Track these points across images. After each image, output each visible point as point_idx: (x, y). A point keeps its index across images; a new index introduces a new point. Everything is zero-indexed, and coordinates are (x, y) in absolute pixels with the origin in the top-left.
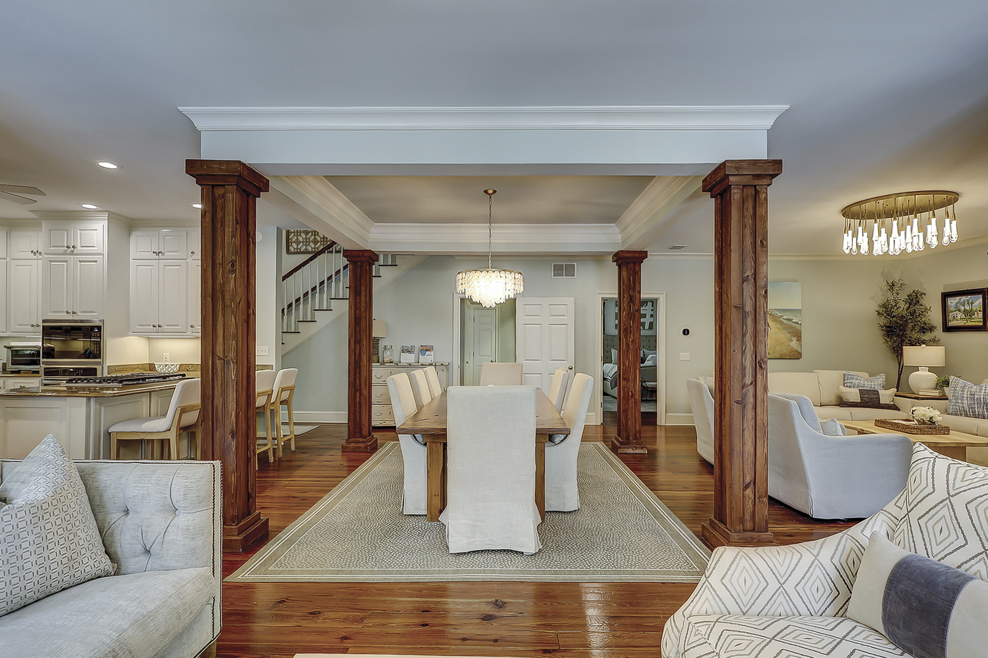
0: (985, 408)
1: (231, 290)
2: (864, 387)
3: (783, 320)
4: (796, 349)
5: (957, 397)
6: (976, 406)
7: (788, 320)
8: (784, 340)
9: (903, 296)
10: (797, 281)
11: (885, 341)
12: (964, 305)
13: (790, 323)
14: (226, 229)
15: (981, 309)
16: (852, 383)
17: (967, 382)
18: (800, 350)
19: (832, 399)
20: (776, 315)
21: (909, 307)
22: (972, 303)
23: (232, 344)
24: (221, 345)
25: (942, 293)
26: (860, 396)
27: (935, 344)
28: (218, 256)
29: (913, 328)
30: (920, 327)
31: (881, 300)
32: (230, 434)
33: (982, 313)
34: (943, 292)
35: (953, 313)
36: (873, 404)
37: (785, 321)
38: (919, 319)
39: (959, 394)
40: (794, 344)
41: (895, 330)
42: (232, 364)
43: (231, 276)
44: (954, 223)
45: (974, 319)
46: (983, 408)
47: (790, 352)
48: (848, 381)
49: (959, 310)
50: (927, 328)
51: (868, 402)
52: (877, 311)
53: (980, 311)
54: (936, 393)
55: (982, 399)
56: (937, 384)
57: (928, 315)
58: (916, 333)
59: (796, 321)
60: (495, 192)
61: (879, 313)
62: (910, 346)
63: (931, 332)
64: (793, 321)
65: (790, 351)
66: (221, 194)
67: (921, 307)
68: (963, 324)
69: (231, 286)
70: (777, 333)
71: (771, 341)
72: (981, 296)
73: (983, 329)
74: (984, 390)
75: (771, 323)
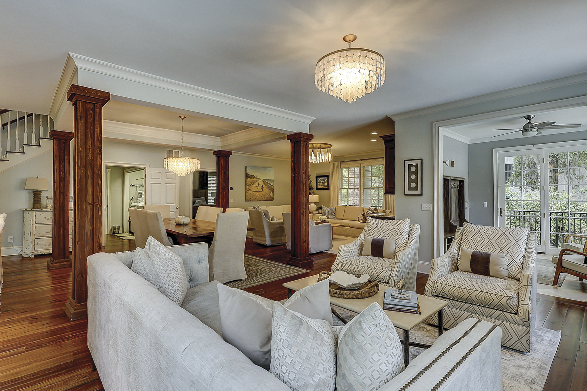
1: (99, 164)
5: (324, 213)
8: (268, 193)
10: (272, 168)
12: (322, 181)
13: (270, 185)
14: (95, 129)
17: (326, 207)
18: (273, 197)
22: (325, 180)
23: (99, 195)
24: (90, 195)
25: (316, 176)
27: (315, 194)
28: (88, 144)
30: (309, 188)
32: (97, 247)
33: (327, 183)
35: (319, 183)
37: (268, 185)
40: (271, 194)
42: (99, 207)
43: (98, 156)
45: (325, 185)
46: (331, 216)
50: (311, 188)
54: (317, 212)
55: (331, 213)
56: (317, 208)
57: (311, 184)
60: (185, 117)
63: (313, 190)
65: (270, 197)
66: (90, 108)
68: (322, 187)
69: (99, 162)
70: (266, 190)
71: (263, 193)
72: (327, 178)
73: (328, 189)
74: (331, 210)
75: (263, 185)
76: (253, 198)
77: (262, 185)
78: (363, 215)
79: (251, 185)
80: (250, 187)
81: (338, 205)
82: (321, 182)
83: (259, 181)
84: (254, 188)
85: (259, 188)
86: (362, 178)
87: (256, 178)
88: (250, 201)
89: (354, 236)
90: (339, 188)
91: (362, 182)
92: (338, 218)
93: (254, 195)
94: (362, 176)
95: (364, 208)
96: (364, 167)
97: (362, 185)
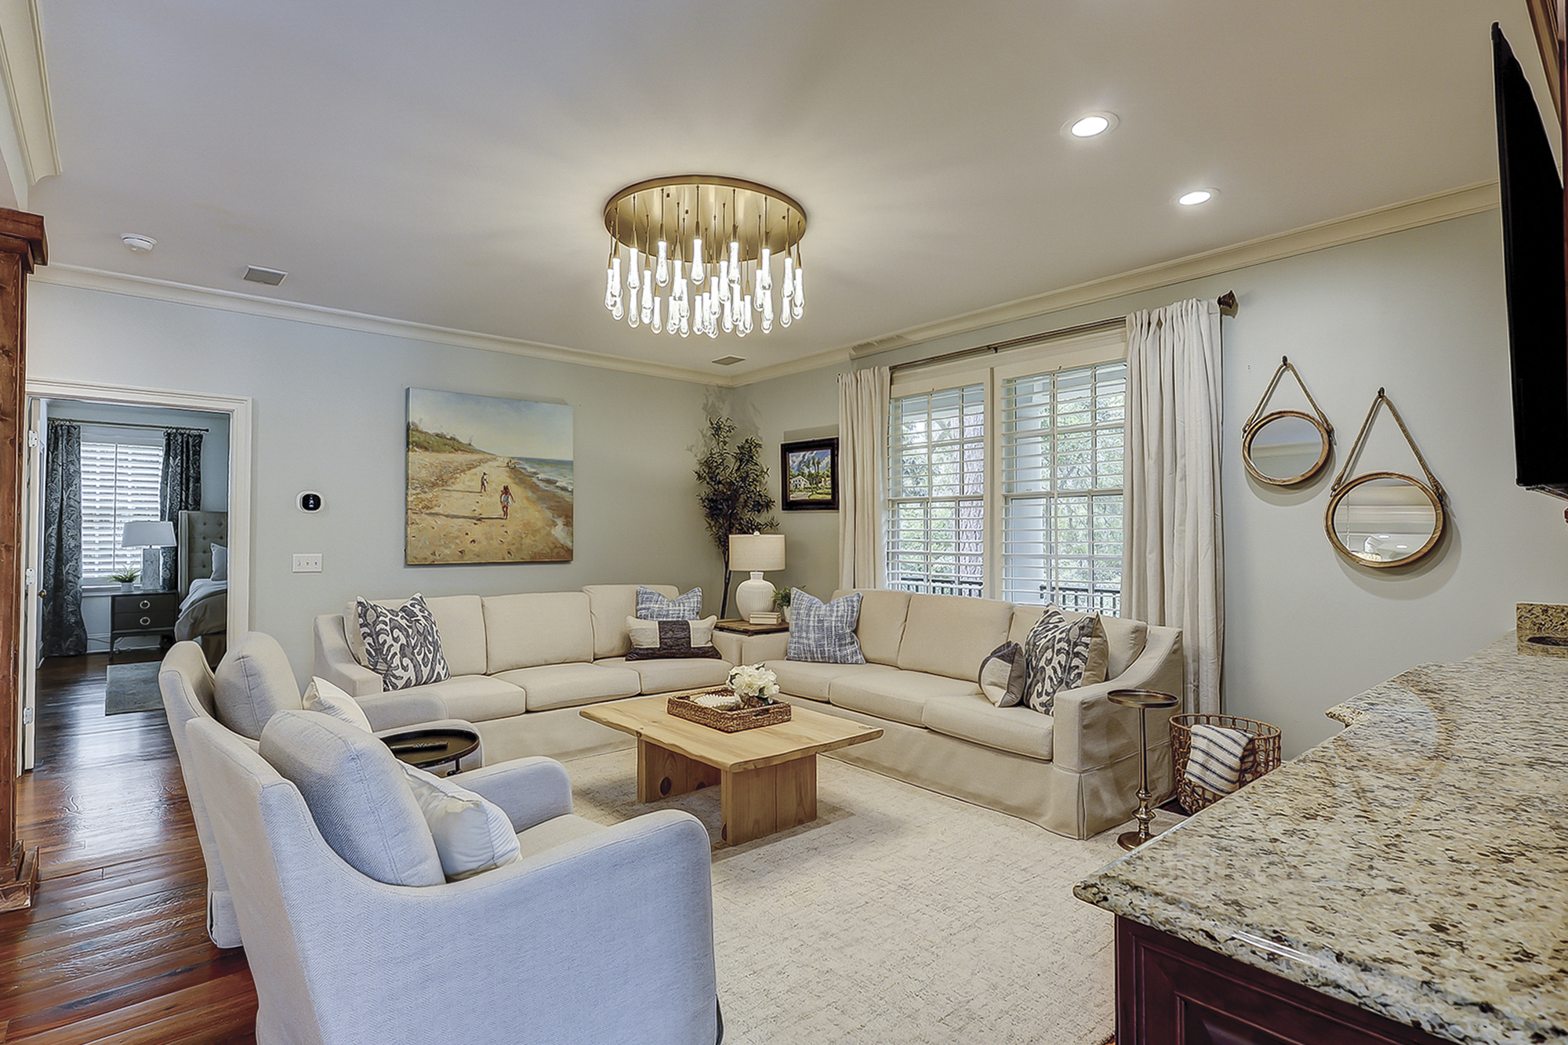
0: (837, 643)
2: (667, 616)
3: (538, 483)
4: (562, 542)
5: (801, 627)
6: (826, 642)
7: (549, 482)
8: (540, 524)
9: (732, 449)
10: (566, 404)
11: (708, 526)
12: (808, 467)
13: (551, 488)
15: (829, 474)
16: (649, 609)
17: (813, 597)
18: (570, 544)
19: (614, 643)
20: (523, 471)
21: (740, 466)
22: (819, 463)
25: (782, 445)
26: (660, 636)
27: (773, 531)
29: (745, 505)
30: (754, 502)
31: (701, 452)
33: (829, 479)
34: (783, 443)
35: (794, 479)
36: (679, 650)
37: (542, 485)
38: (752, 488)
39: (804, 622)
40: (559, 532)
41: (721, 507)
44: (799, 272)
45: (820, 489)
46: (835, 645)
47: (552, 550)
48: (643, 606)
49: (803, 473)
50: (763, 505)
51: (671, 646)
52: (696, 473)
53: (828, 477)
54: (772, 620)
55: (833, 628)
56: (775, 602)
57: (764, 482)
58: (749, 511)
59: (563, 484)
61: (700, 477)
62: (739, 533)
63: (767, 510)
64: (558, 484)
65: (552, 546)
67: (755, 467)
68: (807, 498)
70: (527, 511)
71: (513, 526)
72: (829, 451)
73: (832, 505)
74: (836, 612)
75: (513, 489)
76: (447, 551)
77: (506, 488)
78: (1011, 662)
79: (434, 485)
80: (430, 495)
81: (877, 589)
82: (803, 475)
83: (485, 468)
84: (459, 498)
85: (485, 499)
86: (1000, 442)
87: (467, 449)
88: (431, 565)
89: (952, 789)
90: (881, 497)
91: (1001, 466)
92: (871, 655)
93: (457, 538)
94: (1000, 430)
95: (1011, 607)
96: (1009, 381)
97: (1001, 478)
